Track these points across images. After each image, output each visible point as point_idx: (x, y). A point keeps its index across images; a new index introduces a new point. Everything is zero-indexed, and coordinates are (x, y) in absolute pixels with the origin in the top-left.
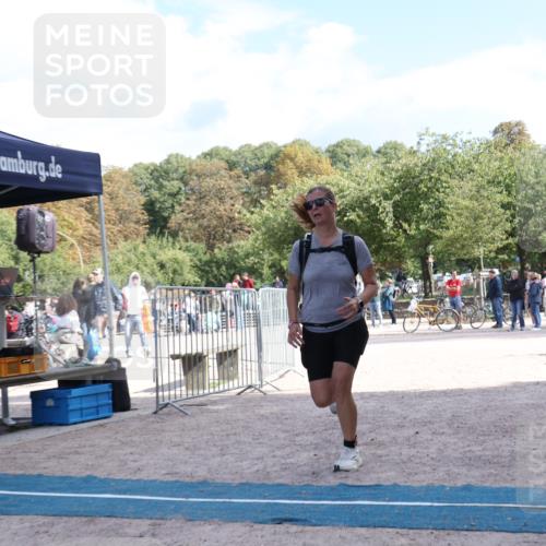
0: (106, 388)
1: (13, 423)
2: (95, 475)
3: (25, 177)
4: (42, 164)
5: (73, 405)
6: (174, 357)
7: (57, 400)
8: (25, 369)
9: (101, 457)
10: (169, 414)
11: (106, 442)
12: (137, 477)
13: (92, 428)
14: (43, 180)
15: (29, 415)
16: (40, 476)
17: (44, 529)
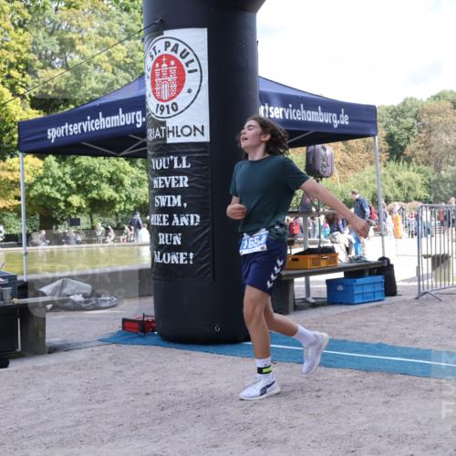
0: (380, 278)
1: (313, 301)
2: (383, 342)
3: (324, 125)
4: (335, 115)
5: (357, 291)
6: (426, 257)
7: (345, 286)
8: (323, 264)
9: (385, 330)
10: (427, 300)
11: (385, 319)
12: (415, 346)
13: (372, 307)
14: (336, 126)
15: (325, 296)
16: (345, 341)
17: (359, 379)
